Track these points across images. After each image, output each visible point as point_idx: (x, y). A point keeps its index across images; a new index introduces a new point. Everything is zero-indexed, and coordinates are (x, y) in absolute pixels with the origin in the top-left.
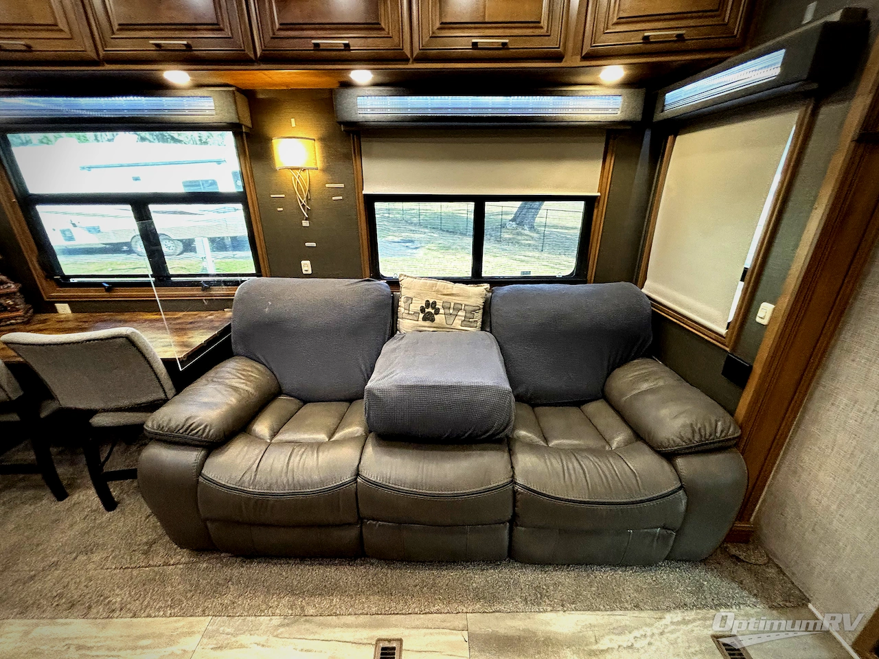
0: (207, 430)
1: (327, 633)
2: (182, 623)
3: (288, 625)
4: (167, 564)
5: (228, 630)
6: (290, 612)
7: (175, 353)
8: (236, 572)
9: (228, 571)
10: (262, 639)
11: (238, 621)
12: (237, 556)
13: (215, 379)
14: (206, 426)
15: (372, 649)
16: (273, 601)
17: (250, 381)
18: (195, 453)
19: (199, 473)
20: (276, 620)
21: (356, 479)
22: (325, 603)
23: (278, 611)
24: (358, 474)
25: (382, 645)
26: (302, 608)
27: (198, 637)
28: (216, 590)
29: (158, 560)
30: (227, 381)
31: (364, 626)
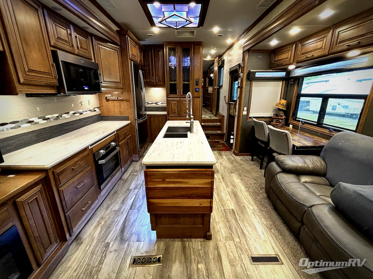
0: (285, 165)
1: (270, 238)
2: (253, 203)
3: (266, 226)
4: (262, 194)
5: (257, 213)
6: (269, 225)
7: (297, 144)
8: (269, 208)
9: (268, 206)
10: (260, 222)
11: (260, 214)
12: (273, 206)
13: (303, 157)
14: (286, 164)
15: (274, 253)
16: (269, 220)
17: (313, 164)
18: (279, 169)
19: (276, 174)
20: (265, 223)
21: (309, 207)
22: (277, 234)
23: (267, 222)
24: (311, 207)
25: (277, 257)
26: (272, 228)
27: (252, 208)
28: (263, 205)
29: (261, 191)
30: (305, 160)
31: (279, 249)
